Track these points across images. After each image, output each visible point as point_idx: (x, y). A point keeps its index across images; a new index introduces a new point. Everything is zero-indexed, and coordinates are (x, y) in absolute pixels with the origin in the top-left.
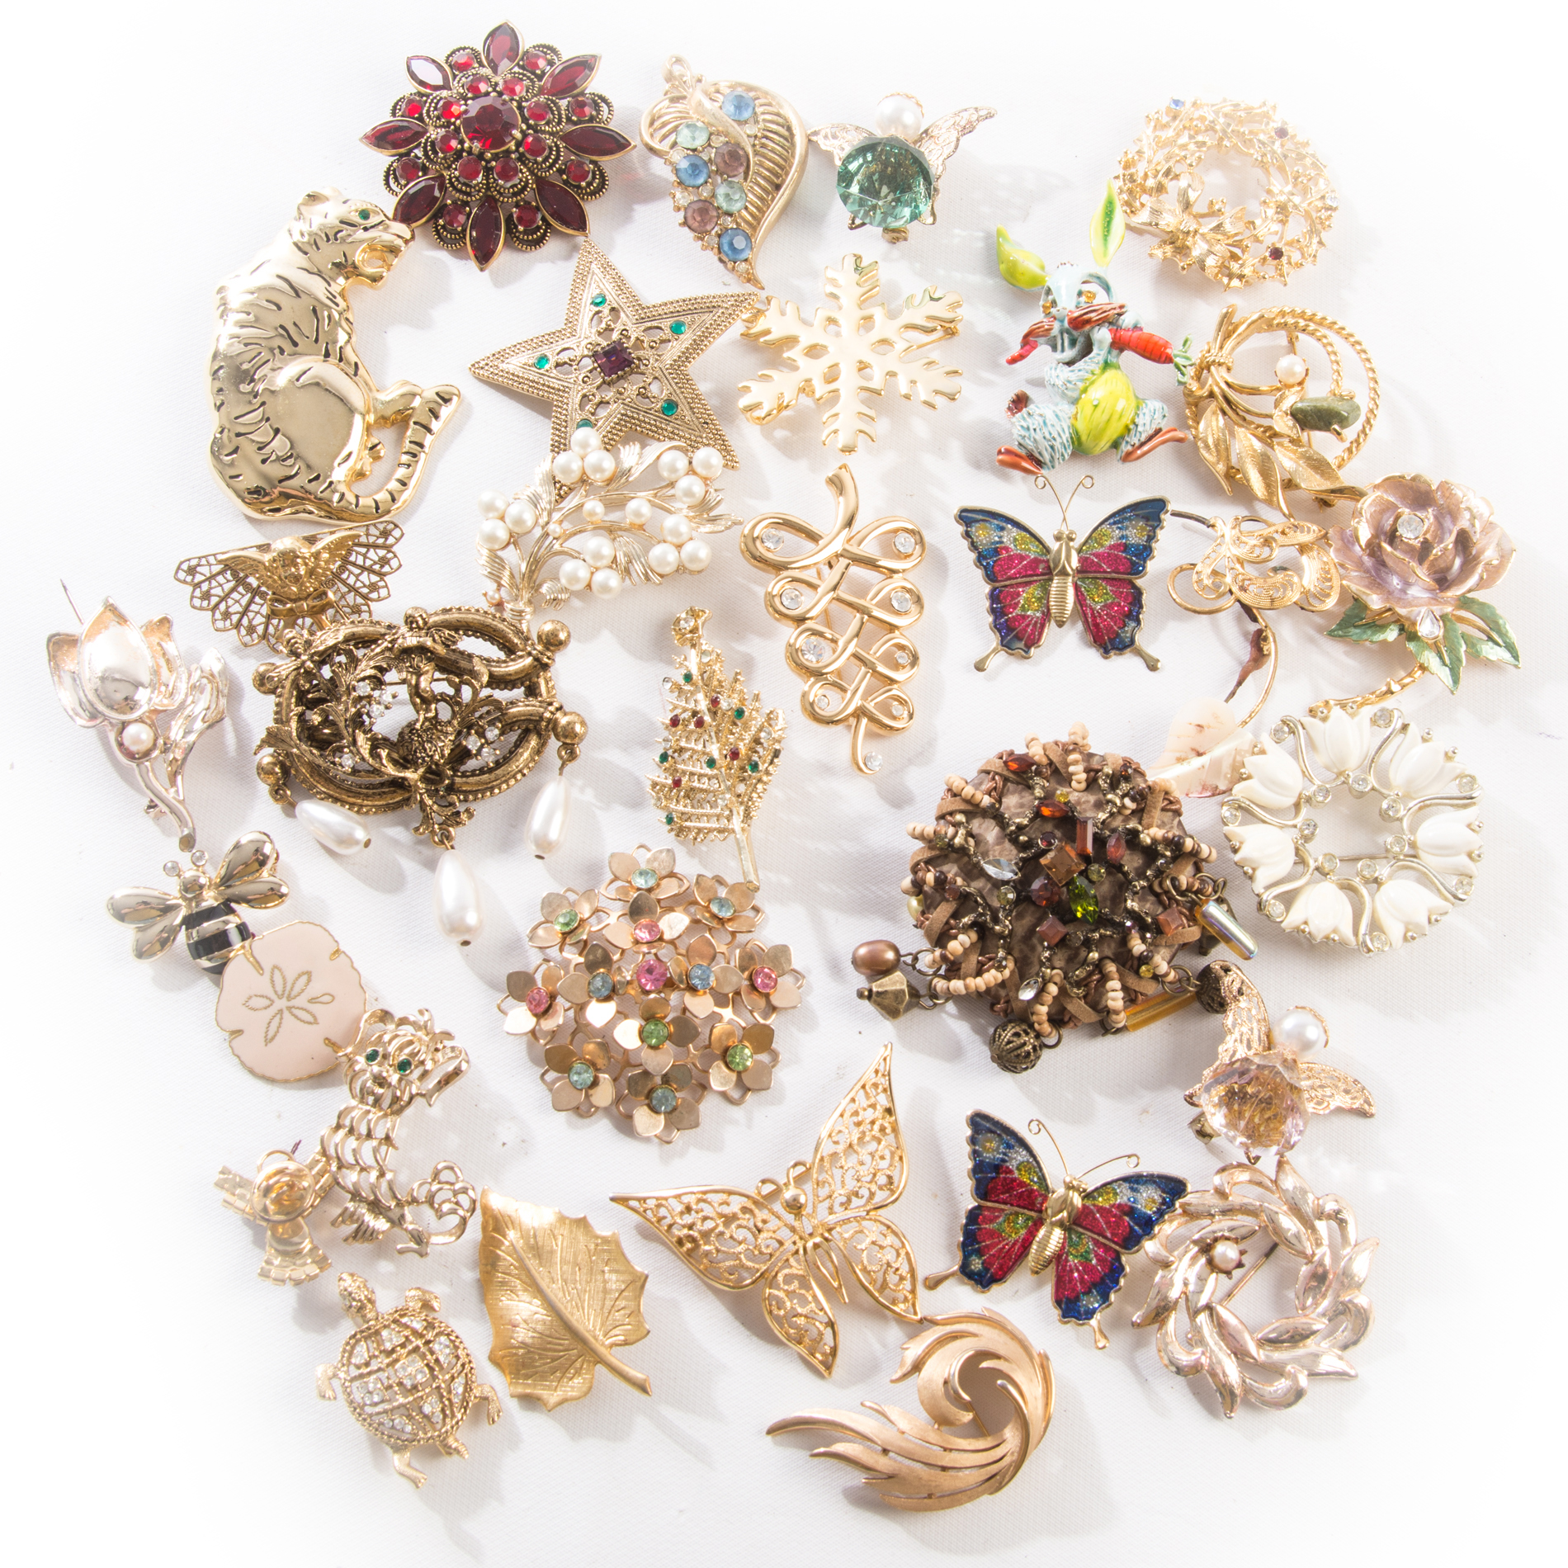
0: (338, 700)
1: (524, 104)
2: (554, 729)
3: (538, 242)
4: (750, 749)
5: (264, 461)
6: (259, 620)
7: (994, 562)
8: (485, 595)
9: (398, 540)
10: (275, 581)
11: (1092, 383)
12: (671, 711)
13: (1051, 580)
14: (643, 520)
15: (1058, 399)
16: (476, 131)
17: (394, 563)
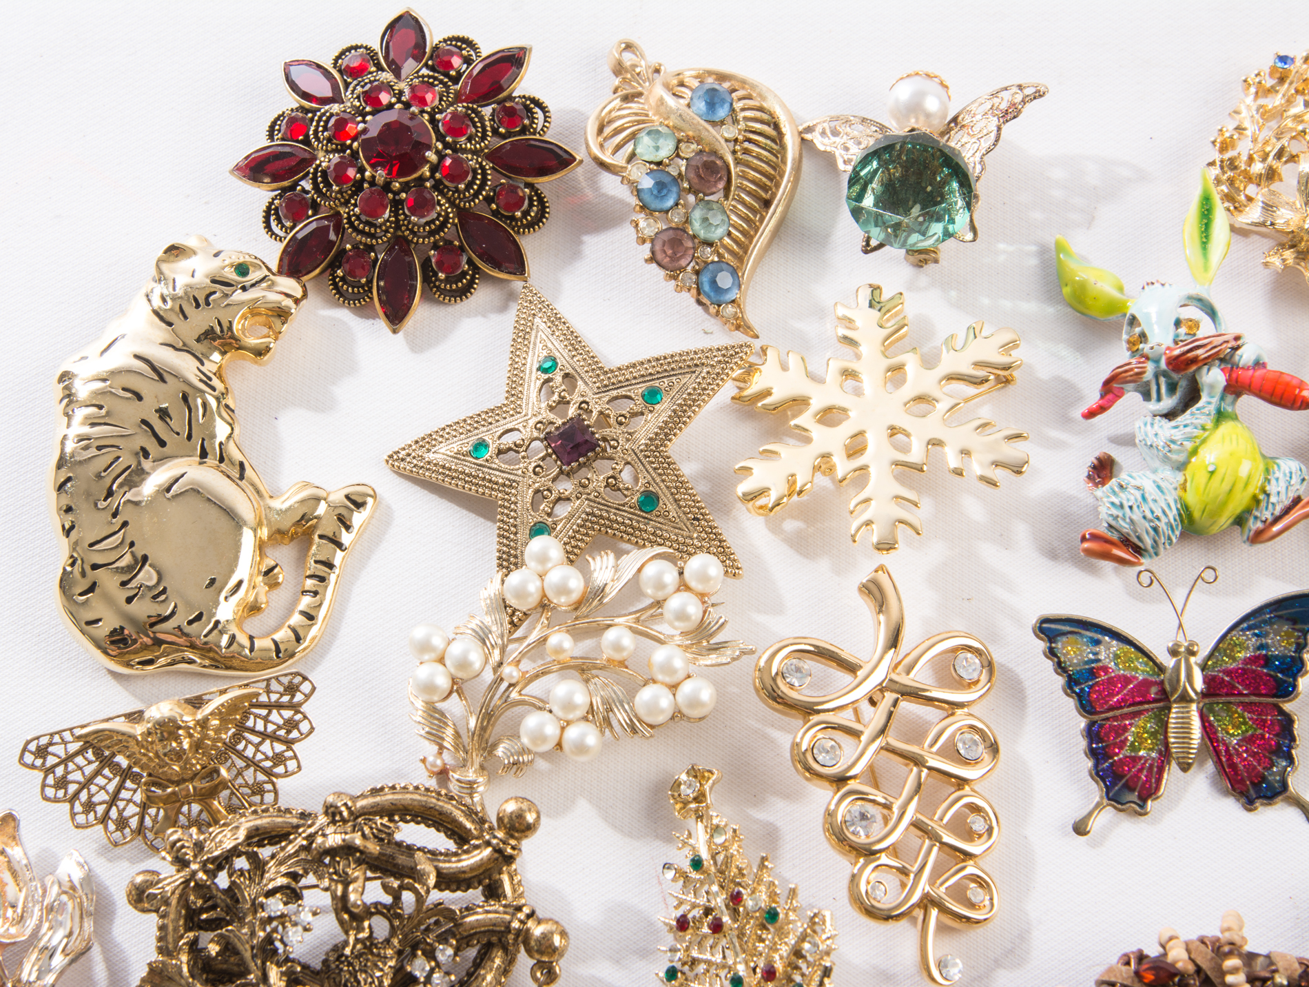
0: (241, 920)
1: (438, 116)
2: (526, 943)
3: (464, 292)
4: (790, 964)
5: (129, 600)
6: (132, 810)
7: (1091, 687)
8: (424, 761)
9: (308, 697)
10: (150, 758)
11: (1204, 441)
12: (676, 907)
13: (1169, 709)
14: (625, 654)
15: (1157, 464)
16: (380, 155)
17: (304, 727)
